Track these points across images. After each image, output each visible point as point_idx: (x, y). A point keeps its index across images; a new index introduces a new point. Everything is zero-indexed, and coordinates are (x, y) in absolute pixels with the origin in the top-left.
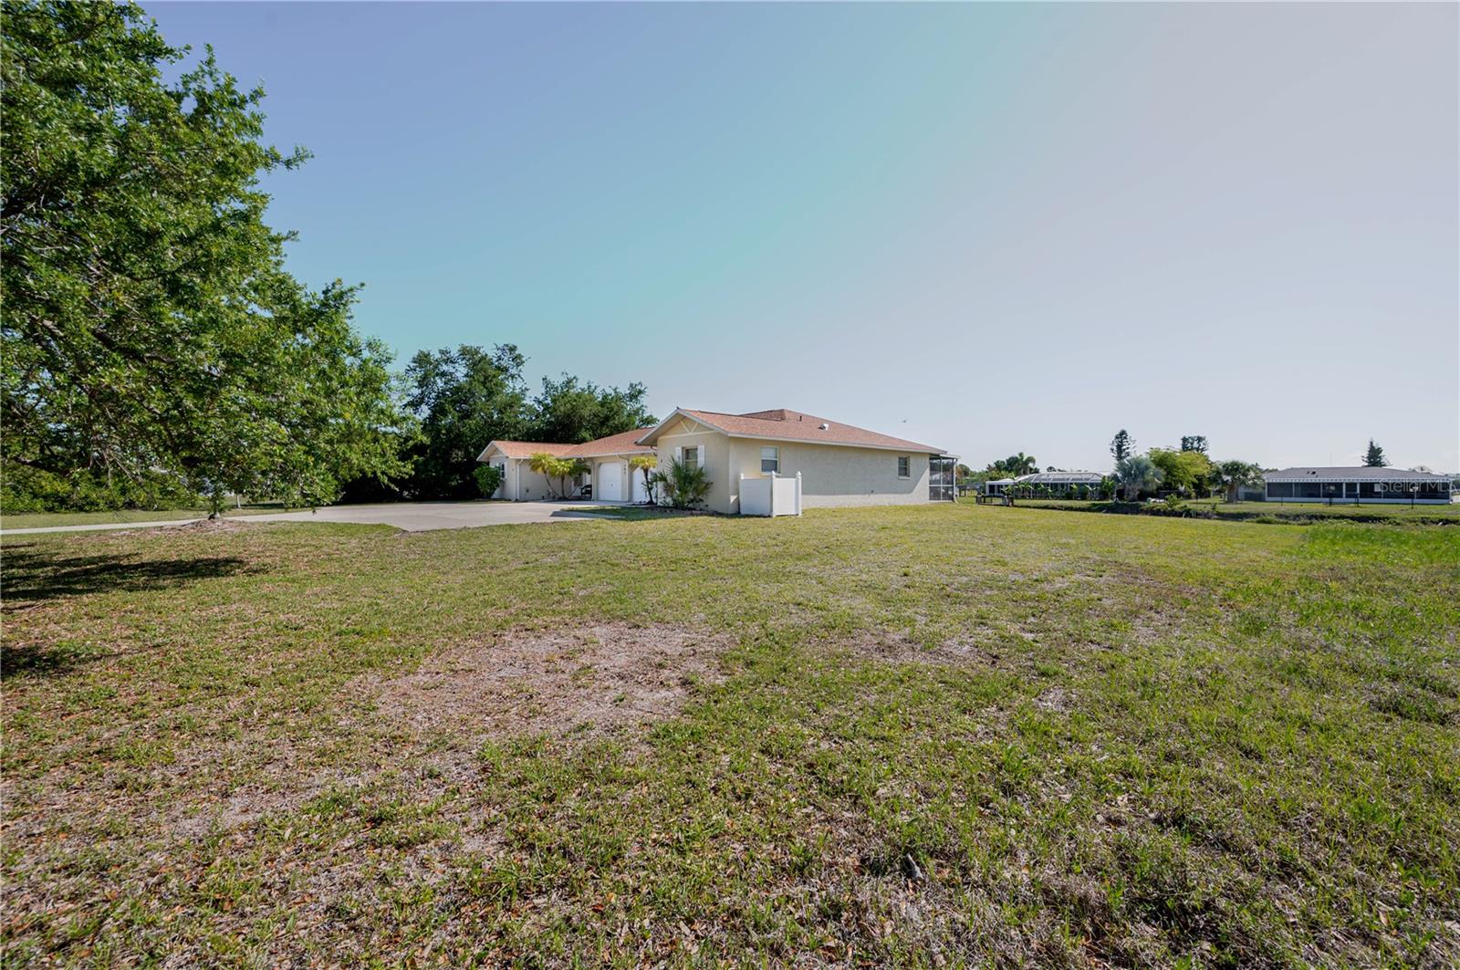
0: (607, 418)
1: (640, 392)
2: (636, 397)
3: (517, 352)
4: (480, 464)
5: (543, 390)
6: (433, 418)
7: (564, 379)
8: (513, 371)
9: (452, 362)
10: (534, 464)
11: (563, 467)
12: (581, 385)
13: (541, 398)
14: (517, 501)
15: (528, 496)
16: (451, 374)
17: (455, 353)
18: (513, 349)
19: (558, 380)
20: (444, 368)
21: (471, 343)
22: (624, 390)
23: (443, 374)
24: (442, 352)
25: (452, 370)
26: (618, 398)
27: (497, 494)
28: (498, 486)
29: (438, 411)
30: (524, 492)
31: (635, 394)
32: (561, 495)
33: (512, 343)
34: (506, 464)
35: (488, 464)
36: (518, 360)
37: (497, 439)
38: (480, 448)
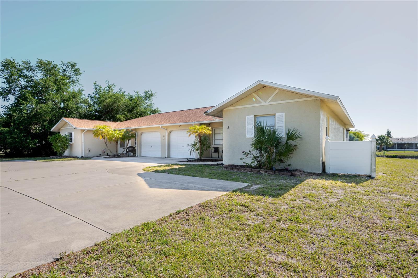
0: (133, 108)
1: (151, 95)
2: (149, 97)
3: (76, 67)
4: (53, 133)
5: (94, 91)
6: (17, 104)
7: (107, 85)
8: (74, 78)
9: (31, 70)
10: (96, 133)
11: (118, 135)
12: (115, 90)
13: (93, 95)
14: (82, 158)
15: (91, 154)
16: (31, 77)
17: (34, 64)
18: (73, 65)
19: (104, 86)
20: (26, 72)
21: (45, 59)
22: (142, 94)
23: (25, 77)
24: (25, 63)
25: (31, 74)
26: (139, 98)
27: (66, 153)
28: (67, 147)
29: (22, 98)
30: (87, 151)
31: (148, 96)
32: (115, 153)
33: (72, 61)
34: (73, 133)
35: (59, 133)
36: (77, 72)
37: (65, 117)
38: (52, 122)
